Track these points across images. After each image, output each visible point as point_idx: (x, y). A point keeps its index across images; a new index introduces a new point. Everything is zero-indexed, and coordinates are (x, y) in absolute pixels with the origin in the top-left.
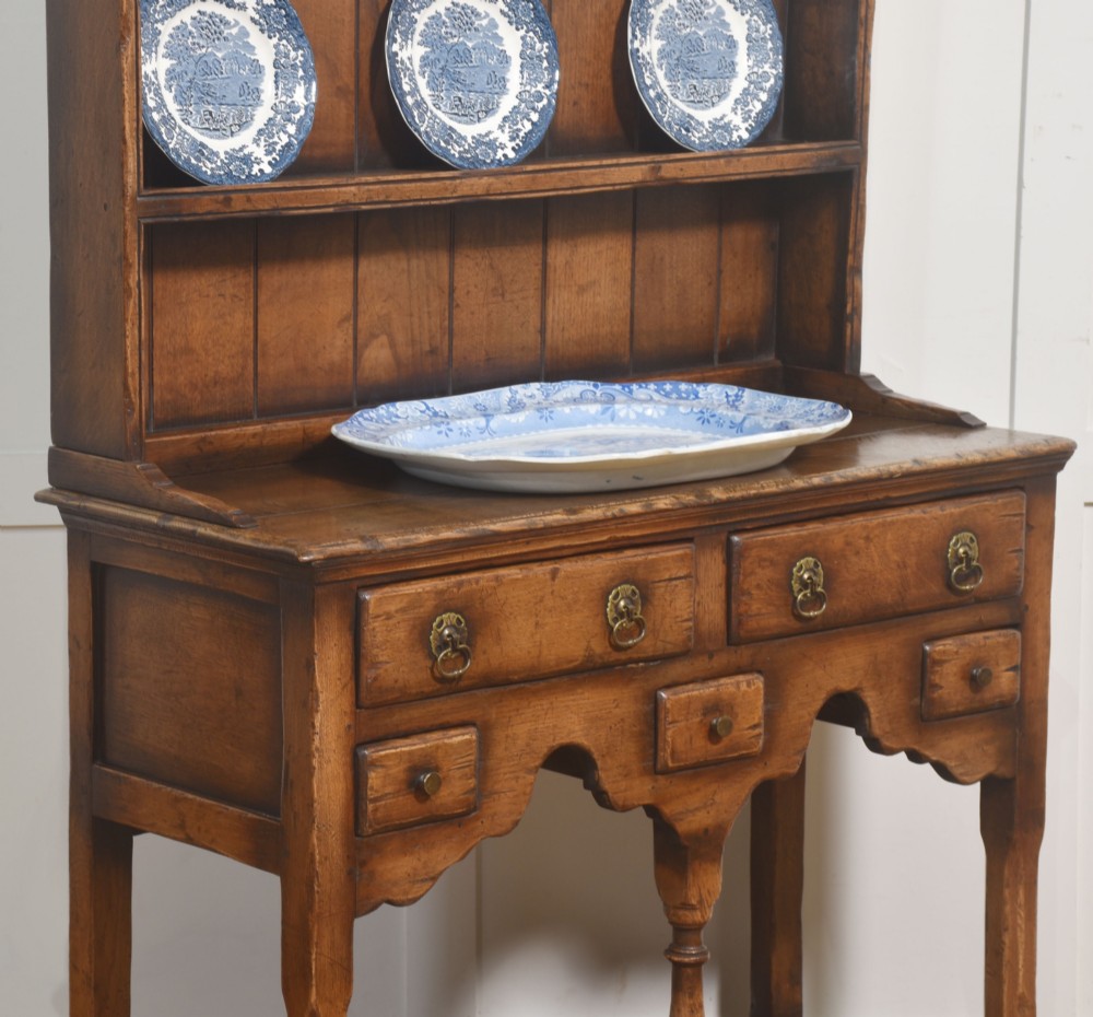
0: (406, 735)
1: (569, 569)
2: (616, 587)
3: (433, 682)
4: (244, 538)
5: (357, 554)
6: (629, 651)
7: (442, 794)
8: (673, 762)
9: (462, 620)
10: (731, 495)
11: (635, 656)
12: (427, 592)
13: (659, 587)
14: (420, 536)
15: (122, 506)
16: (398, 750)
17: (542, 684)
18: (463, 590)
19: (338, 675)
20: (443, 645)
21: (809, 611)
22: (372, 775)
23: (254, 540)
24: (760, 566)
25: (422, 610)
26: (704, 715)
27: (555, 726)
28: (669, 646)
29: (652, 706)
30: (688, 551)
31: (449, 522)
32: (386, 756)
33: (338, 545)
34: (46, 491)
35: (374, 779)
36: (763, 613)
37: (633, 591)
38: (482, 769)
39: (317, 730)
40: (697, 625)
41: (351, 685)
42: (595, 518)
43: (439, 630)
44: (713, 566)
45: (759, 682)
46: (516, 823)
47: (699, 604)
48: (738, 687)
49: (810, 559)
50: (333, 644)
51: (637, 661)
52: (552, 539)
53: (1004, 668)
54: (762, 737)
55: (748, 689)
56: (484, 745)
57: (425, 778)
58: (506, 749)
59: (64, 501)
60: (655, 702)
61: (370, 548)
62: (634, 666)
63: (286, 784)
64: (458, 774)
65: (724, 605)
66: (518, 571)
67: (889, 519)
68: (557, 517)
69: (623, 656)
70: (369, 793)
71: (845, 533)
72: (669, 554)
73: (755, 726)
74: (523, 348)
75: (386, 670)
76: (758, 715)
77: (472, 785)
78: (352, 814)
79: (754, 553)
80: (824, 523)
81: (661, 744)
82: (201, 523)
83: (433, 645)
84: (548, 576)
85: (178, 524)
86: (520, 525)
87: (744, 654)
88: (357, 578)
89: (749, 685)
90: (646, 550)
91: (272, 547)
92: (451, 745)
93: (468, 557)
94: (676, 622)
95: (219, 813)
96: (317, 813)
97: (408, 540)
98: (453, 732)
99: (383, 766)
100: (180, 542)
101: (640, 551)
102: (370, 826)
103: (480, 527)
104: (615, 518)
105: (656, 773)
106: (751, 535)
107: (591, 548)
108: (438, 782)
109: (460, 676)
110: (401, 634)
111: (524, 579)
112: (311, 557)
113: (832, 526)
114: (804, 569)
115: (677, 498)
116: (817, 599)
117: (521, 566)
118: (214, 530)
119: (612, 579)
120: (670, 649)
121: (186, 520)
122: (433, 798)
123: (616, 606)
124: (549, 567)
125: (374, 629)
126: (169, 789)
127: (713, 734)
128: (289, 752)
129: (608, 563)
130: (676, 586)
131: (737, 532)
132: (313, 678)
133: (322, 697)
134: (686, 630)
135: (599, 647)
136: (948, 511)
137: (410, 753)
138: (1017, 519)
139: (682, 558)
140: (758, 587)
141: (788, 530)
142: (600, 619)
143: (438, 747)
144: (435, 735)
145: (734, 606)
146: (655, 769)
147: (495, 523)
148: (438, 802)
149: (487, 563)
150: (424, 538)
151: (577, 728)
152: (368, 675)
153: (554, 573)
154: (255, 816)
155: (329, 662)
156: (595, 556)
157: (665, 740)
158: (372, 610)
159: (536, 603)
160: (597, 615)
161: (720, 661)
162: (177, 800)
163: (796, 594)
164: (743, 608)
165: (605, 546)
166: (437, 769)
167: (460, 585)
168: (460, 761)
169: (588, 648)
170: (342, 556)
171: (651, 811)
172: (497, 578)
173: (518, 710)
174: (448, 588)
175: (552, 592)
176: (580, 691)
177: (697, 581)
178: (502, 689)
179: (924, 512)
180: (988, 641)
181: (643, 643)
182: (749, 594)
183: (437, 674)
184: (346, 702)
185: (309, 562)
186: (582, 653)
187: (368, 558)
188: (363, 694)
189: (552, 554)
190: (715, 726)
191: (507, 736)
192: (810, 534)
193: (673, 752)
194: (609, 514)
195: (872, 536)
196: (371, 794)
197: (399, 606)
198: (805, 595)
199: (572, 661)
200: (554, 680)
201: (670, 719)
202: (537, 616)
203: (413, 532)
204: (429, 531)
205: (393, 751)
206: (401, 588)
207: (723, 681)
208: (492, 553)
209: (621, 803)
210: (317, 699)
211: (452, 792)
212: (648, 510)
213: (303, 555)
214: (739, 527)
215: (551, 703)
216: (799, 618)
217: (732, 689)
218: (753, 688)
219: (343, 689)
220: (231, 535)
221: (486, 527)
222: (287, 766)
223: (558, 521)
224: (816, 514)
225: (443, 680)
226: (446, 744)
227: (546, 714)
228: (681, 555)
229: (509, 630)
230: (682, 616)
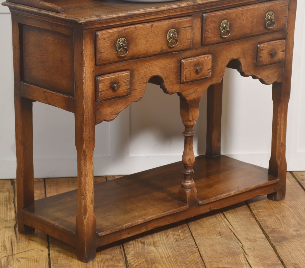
0: (110, 73)
1: (156, 25)
2: (170, 30)
3: (117, 58)
4: (62, 16)
5: (95, 21)
6: (173, 48)
7: (120, 90)
8: (185, 80)
9: (126, 40)
10: (203, 2)
11: (175, 50)
12: (115, 32)
13: (182, 30)
14: (113, 15)
15: (27, 7)
16: (108, 77)
17: (148, 58)
18: (126, 31)
19: (90, 56)
20: (120, 47)
21: (225, 36)
22: (100, 84)
23: (65, 17)
24: (211, 23)
25: (114, 37)
26: (194, 66)
27: (152, 70)
28: (185, 47)
29: (180, 64)
30: (190, 19)
31: (122, 11)
32: (104, 79)
33: (90, 18)
34: (5, 2)
35: (101, 86)
36: (212, 37)
37: (175, 31)
38: (131, 83)
39: (84, 72)
40: (193, 40)
41: (94, 59)
42: (164, 9)
43: (119, 43)
44: (198, 23)
45: (210, 57)
46: (141, 98)
47: (193, 34)
48: (204, 58)
49: (226, 20)
50: (88, 47)
51: (176, 51)
52: (151, 16)
53: (280, 51)
54: (211, 72)
55: (207, 59)
56: (132, 76)
57: (115, 85)
58: (138, 77)
59: (10, 5)
60: (181, 63)
61: (99, 19)
62: (174, 53)
63: (76, 87)
64: (124, 84)
65: (201, 35)
66: (141, 25)
67: (249, 8)
68: (153, 9)
69: (171, 50)
70: (99, 90)
71: (236, 13)
72: (185, 20)
73: (209, 69)
75: (104, 55)
76: (210, 66)
77: (128, 87)
78: (94, 96)
79: (210, 19)
80: (230, 10)
81: (182, 75)
82: (50, 12)
83: (117, 47)
84: (150, 27)
85: (43, 12)
86: (142, 12)
87: (206, 49)
88: (95, 28)
89: (207, 58)
90: (179, 19)
91: (71, 19)
92: (123, 76)
93: (127, 21)
94: (187, 40)
95: (57, 95)
96: (84, 95)
97: (110, 16)
98: (123, 72)
99: (103, 82)
100: (44, 17)
101: (177, 19)
102: (100, 99)
103: (131, 12)
104: (170, 9)
105: (181, 83)
106: (209, 14)
107: (163, 18)
108: (119, 87)
109: (125, 56)
110: (108, 44)
111: (143, 28)
112: (82, 22)
113: (232, 11)
114: (224, 24)
115: (188, 3)
116: (228, 32)
117: (142, 24)
118: (54, 14)
119: (168, 28)
120: (185, 48)
121: (45, 11)
122: (117, 91)
123: (170, 35)
124: (150, 24)
125: (100, 43)
126: (42, 89)
127: (197, 72)
128: (76, 78)
129: (168, 23)
130: (187, 29)
131: (205, 13)
132: (83, 57)
133: (85, 62)
134: (190, 42)
135: (165, 47)
136: (266, 5)
137: (111, 78)
138: (286, 7)
139: (189, 21)
140: (211, 29)
141: (220, 12)
142: (165, 39)
143: (119, 77)
144: (118, 73)
145: (203, 35)
146: (180, 82)
147: (135, 11)
148: (119, 92)
149: (133, 23)
150: (115, 16)
151: (158, 71)
152: (99, 56)
153: (152, 26)
154: (67, 97)
155: (87, 52)
156: (164, 21)
157: (183, 74)
158: (100, 37)
159: (147, 35)
161: (199, 51)
162: (45, 92)
163: (221, 31)
164: (206, 35)
165: (167, 18)
166: (118, 83)
167: (125, 29)
168: (125, 80)
169: (162, 48)
170: (91, 21)
171: (179, 94)
172: (135, 28)
173: (141, 66)
174: (122, 30)
175: (151, 32)
176: (159, 60)
177: (193, 28)
178: (137, 60)
179: (259, 6)
180: (276, 43)
181: (178, 46)
182: (208, 31)
183: (118, 56)
184: (92, 64)
185: (82, 23)
186: (160, 49)
187: (98, 22)
188: (97, 62)
189: (151, 20)
190: (198, 69)
191: (138, 73)
192: (226, 13)
193: (185, 77)
194: (168, 8)
195: (243, 13)
196: (100, 90)
197: (107, 36)
198: (224, 31)
199: (157, 52)
200: (152, 57)
201: (185, 68)
202: (147, 38)
203: (111, 14)
204: (116, 14)
205: (106, 78)
206: (108, 31)
207: (200, 57)
208: (134, 20)
209: (170, 92)
210: (84, 63)
211: (123, 89)
212: (179, 7)
213: (80, 21)
214: (205, 11)
215: (151, 64)
216: (222, 38)
217: (202, 59)
218: (209, 58)
219: (91, 60)
220: (59, 15)
221: (132, 12)
222: (76, 82)
223: (153, 10)
224: (228, 7)
225: (120, 57)
226: (121, 76)
227: (149, 67)
228: (189, 20)
229: (139, 43)
230: (188, 38)
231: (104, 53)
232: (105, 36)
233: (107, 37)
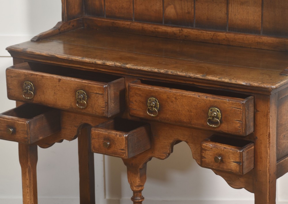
2: (79, 90)
3: (25, 99)
6: (84, 110)
7: (17, 136)
8: (94, 150)
9: (32, 85)
12: (22, 74)
13: (93, 95)
18: (33, 76)
25: (21, 78)
26: (104, 140)
28: (97, 113)
37: (84, 93)
43: (25, 85)
45: (123, 136)
48: (116, 135)
55: (119, 137)
64: (21, 132)
66: (49, 75)
72: (95, 86)
73: (122, 149)
74: (220, 18)
76: (123, 146)
77: (26, 136)
79: (134, 90)
83: (24, 89)
84: (57, 81)
86: (64, 57)
94: (99, 107)
104: (93, 63)
110: (15, 83)
113: (162, 90)
125: (8, 79)
129: (76, 82)
130: (98, 96)
134: (102, 110)
135: (74, 106)
141: (147, 87)
143: (15, 122)
153: (59, 80)
157: (92, 143)
159: (54, 87)
160: (73, 96)
164: (130, 106)
166: (15, 128)
169: (71, 105)
172: (42, 76)
175: (59, 85)
181: (89, 109)
182: (133, 102)
186: (69, 106)
187: (22, 54)
192: (154, 91)
193: (94, 147)
194: (91, 62)
199: (66, 107)
201: (93, 137)
202: (55, 91)
211: (20, 136)
217: (114, 135)
218: (121, 137)
221: (55, 55)
226: (17, 123)
228: (99, 87)
229: (46, 92)
230: (101, 106)
231: (12, 90)
232: (12, 75)
233: (13, 76)
